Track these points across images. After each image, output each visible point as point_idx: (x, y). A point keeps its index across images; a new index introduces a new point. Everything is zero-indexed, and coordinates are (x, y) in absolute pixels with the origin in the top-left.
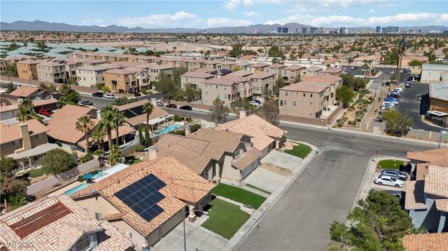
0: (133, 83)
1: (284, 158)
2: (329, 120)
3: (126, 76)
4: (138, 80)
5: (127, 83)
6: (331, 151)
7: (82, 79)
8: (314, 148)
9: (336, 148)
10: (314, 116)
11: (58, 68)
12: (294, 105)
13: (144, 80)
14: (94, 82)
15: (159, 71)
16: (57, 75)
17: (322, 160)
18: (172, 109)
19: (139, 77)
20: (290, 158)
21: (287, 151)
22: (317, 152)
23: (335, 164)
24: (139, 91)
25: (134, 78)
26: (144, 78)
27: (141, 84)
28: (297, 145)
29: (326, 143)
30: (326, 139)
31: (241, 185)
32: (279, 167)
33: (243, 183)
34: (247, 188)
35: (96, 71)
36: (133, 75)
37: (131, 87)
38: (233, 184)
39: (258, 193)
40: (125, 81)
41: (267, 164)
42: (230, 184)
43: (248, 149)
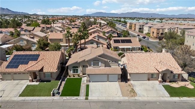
0: (162, 34)
3: (158, 29)
7: (145, 30)
14: (147, 32)
15: (183, 29)
16: (140, 29)
19: (167, 31)
21: (166, 86)
31: (85, 83)
32: (135, 90)
33: (88, 83)
34: (84, 86)
35: (149, 27)
36: (163, 30)
37: (160, 36)
38: (84, 81)
39: (82, 91)
40: (157, 32)
41: (130, 84)
42: (83, 80)
43: (113, 67)
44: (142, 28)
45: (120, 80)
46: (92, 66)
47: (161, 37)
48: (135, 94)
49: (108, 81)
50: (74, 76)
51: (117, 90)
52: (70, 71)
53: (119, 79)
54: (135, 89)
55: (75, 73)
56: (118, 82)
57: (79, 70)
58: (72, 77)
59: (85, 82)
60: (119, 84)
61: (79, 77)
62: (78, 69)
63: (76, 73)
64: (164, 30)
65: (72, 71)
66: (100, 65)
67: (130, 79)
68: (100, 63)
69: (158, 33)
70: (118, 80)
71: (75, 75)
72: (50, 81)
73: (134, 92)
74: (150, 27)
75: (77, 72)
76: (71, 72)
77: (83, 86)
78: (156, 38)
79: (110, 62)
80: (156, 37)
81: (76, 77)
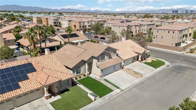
0: (83, 27)
1: (142, 66)
2: (184, 48)
3: (80, 23)
4: (86, 25)
5: (80, 26)
6: (179, 66)
7: (63, 24)
8: (167, 63)
9: (184, 64)
10: (174, 45)
11: (56, 20)
12: (162, 38)
13: (89, 26)
14: (67, 26)
15: (97, 22)
16: (55, 23)
17: (169, 71)
18: (96, 38)
19: (86, 24)
20: (146, 67)
21: (146, 63)
22: (168, 66)
23: (179, 74)
24: (86, 31)
25: (84, 24)
26: (89, 24)
27: (87, 27)
28: (156, 60)
29: (178, 61)
30: (178, 59)
32: (136, 71)
33: (103, 78)
34: (103, 81)
39: (109, 86)
41: (128, 69)
42: (94, 77)
43: (113, 57)
44: (56, 22)
46: (100, 61)
49: (114, 71)
58: (79, 79)
59: (99, 78)
61: (84, 76)
63: (80, 73)
66: (106, 59)
67: (124, 65)
68: (106, 56)
70: (121, 68)
73: (138, 73)
74: (70, 21)
80: (80, 30)
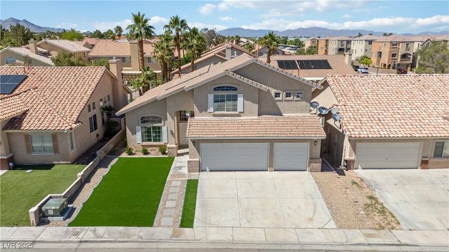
0: (404, 56)
3: (395, 44)
7: (354, 52)
11: (345, 43)
16: (341, 50)
25: (408, 50)
31: (183, 175)
32: (381, 201)
33: (195, 175)
34: (179, 183)
35: (366, 41)
36: (407, 44)
37: (399, 61)
38: (180, 168)
39: (168, 204)
40: (390, 51)
41: (358, 181)
42: (178, 165)
43: (291, 115)
44: (345, 47)
45: (319, 165)
46: (211, 110)
47: (404, 65)
48: (390, 218)
49: (271, 166)
50: (146, 153)
51: (310, 201)
52: (134, 133)
53: (312, 159)
54: (382, 197)
55: (150, 140)
56: (311, 171)
57: (164, 129)
58: (140, 155)
59: (185, 170)
60: (315, 178)
61: (164, 153)
62: (159, 128)
63: (155, 140)
64: (410, 45)
65: (139, 135)
66: (240, 108)
67: (353, 161)
68: (240, 100)
69: (394, 55)
70: (310, 162)
71: (149, 150)
72: (48, 166)
73: (383, 211)
74: (370, 42)
75: (158, 137)
76: (135, 139)
77: (174, 183)
78: (389, 68)
79: (277, 95)
80: (390, 65)
81: (155, 154)
